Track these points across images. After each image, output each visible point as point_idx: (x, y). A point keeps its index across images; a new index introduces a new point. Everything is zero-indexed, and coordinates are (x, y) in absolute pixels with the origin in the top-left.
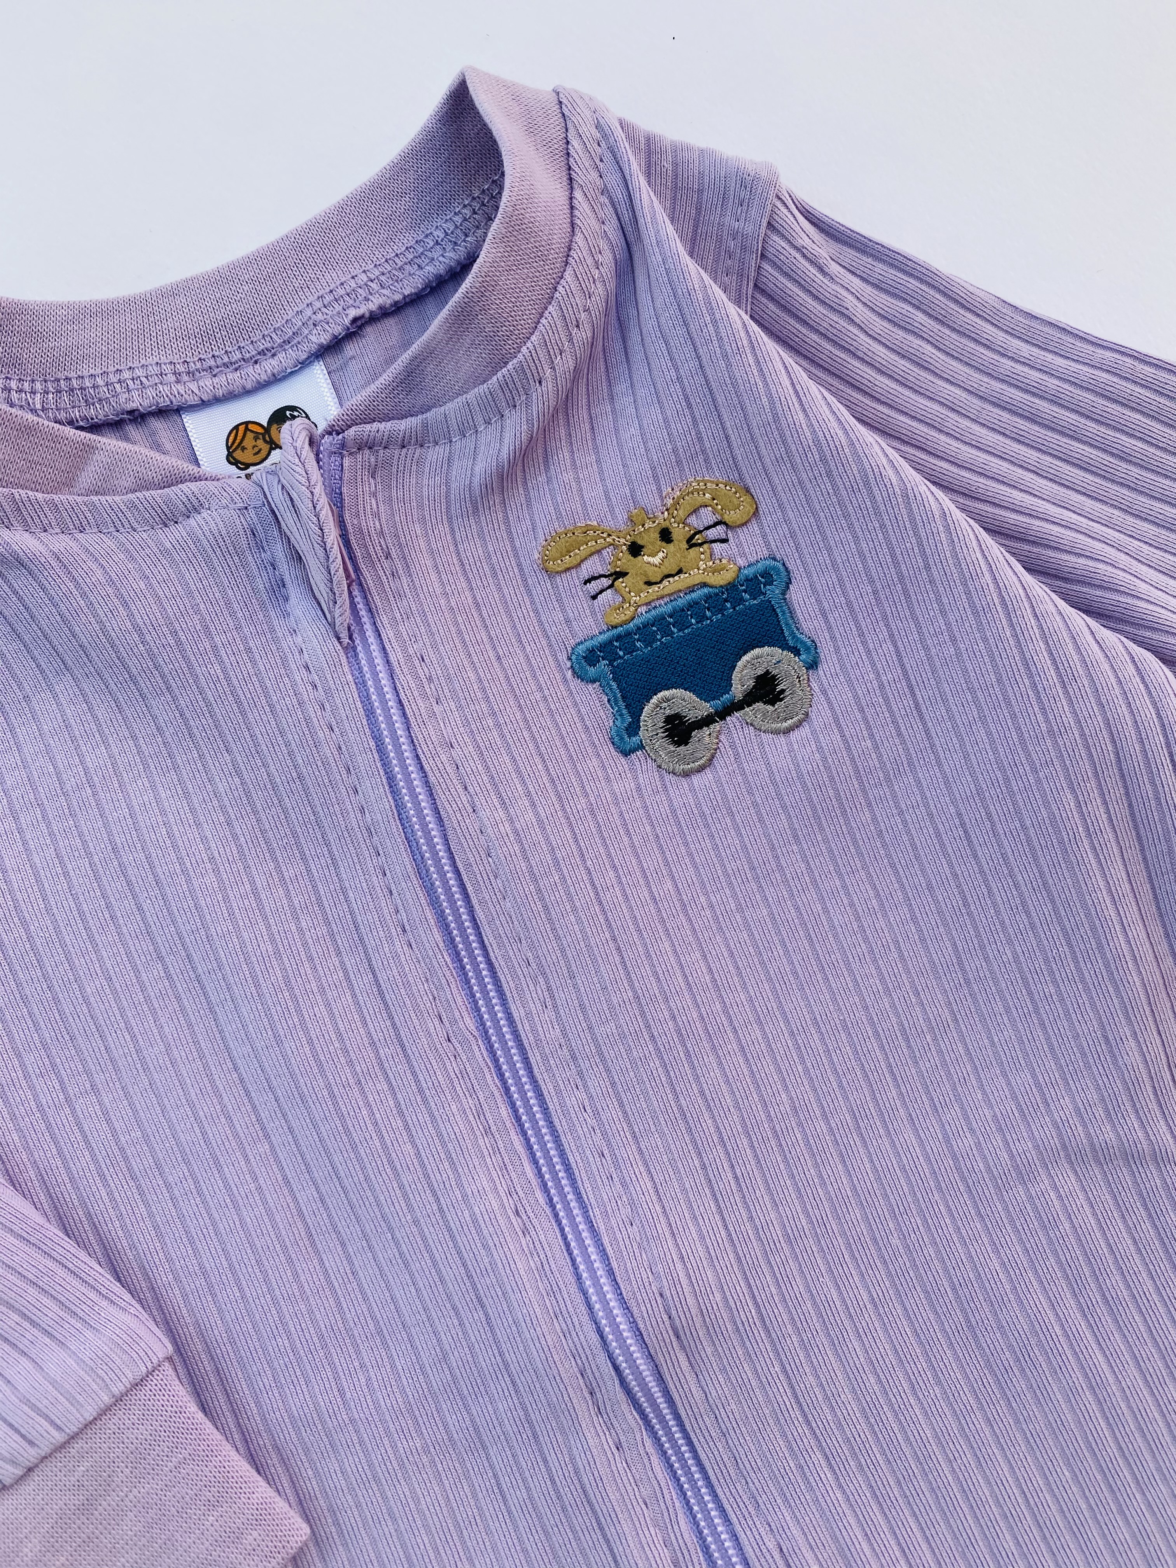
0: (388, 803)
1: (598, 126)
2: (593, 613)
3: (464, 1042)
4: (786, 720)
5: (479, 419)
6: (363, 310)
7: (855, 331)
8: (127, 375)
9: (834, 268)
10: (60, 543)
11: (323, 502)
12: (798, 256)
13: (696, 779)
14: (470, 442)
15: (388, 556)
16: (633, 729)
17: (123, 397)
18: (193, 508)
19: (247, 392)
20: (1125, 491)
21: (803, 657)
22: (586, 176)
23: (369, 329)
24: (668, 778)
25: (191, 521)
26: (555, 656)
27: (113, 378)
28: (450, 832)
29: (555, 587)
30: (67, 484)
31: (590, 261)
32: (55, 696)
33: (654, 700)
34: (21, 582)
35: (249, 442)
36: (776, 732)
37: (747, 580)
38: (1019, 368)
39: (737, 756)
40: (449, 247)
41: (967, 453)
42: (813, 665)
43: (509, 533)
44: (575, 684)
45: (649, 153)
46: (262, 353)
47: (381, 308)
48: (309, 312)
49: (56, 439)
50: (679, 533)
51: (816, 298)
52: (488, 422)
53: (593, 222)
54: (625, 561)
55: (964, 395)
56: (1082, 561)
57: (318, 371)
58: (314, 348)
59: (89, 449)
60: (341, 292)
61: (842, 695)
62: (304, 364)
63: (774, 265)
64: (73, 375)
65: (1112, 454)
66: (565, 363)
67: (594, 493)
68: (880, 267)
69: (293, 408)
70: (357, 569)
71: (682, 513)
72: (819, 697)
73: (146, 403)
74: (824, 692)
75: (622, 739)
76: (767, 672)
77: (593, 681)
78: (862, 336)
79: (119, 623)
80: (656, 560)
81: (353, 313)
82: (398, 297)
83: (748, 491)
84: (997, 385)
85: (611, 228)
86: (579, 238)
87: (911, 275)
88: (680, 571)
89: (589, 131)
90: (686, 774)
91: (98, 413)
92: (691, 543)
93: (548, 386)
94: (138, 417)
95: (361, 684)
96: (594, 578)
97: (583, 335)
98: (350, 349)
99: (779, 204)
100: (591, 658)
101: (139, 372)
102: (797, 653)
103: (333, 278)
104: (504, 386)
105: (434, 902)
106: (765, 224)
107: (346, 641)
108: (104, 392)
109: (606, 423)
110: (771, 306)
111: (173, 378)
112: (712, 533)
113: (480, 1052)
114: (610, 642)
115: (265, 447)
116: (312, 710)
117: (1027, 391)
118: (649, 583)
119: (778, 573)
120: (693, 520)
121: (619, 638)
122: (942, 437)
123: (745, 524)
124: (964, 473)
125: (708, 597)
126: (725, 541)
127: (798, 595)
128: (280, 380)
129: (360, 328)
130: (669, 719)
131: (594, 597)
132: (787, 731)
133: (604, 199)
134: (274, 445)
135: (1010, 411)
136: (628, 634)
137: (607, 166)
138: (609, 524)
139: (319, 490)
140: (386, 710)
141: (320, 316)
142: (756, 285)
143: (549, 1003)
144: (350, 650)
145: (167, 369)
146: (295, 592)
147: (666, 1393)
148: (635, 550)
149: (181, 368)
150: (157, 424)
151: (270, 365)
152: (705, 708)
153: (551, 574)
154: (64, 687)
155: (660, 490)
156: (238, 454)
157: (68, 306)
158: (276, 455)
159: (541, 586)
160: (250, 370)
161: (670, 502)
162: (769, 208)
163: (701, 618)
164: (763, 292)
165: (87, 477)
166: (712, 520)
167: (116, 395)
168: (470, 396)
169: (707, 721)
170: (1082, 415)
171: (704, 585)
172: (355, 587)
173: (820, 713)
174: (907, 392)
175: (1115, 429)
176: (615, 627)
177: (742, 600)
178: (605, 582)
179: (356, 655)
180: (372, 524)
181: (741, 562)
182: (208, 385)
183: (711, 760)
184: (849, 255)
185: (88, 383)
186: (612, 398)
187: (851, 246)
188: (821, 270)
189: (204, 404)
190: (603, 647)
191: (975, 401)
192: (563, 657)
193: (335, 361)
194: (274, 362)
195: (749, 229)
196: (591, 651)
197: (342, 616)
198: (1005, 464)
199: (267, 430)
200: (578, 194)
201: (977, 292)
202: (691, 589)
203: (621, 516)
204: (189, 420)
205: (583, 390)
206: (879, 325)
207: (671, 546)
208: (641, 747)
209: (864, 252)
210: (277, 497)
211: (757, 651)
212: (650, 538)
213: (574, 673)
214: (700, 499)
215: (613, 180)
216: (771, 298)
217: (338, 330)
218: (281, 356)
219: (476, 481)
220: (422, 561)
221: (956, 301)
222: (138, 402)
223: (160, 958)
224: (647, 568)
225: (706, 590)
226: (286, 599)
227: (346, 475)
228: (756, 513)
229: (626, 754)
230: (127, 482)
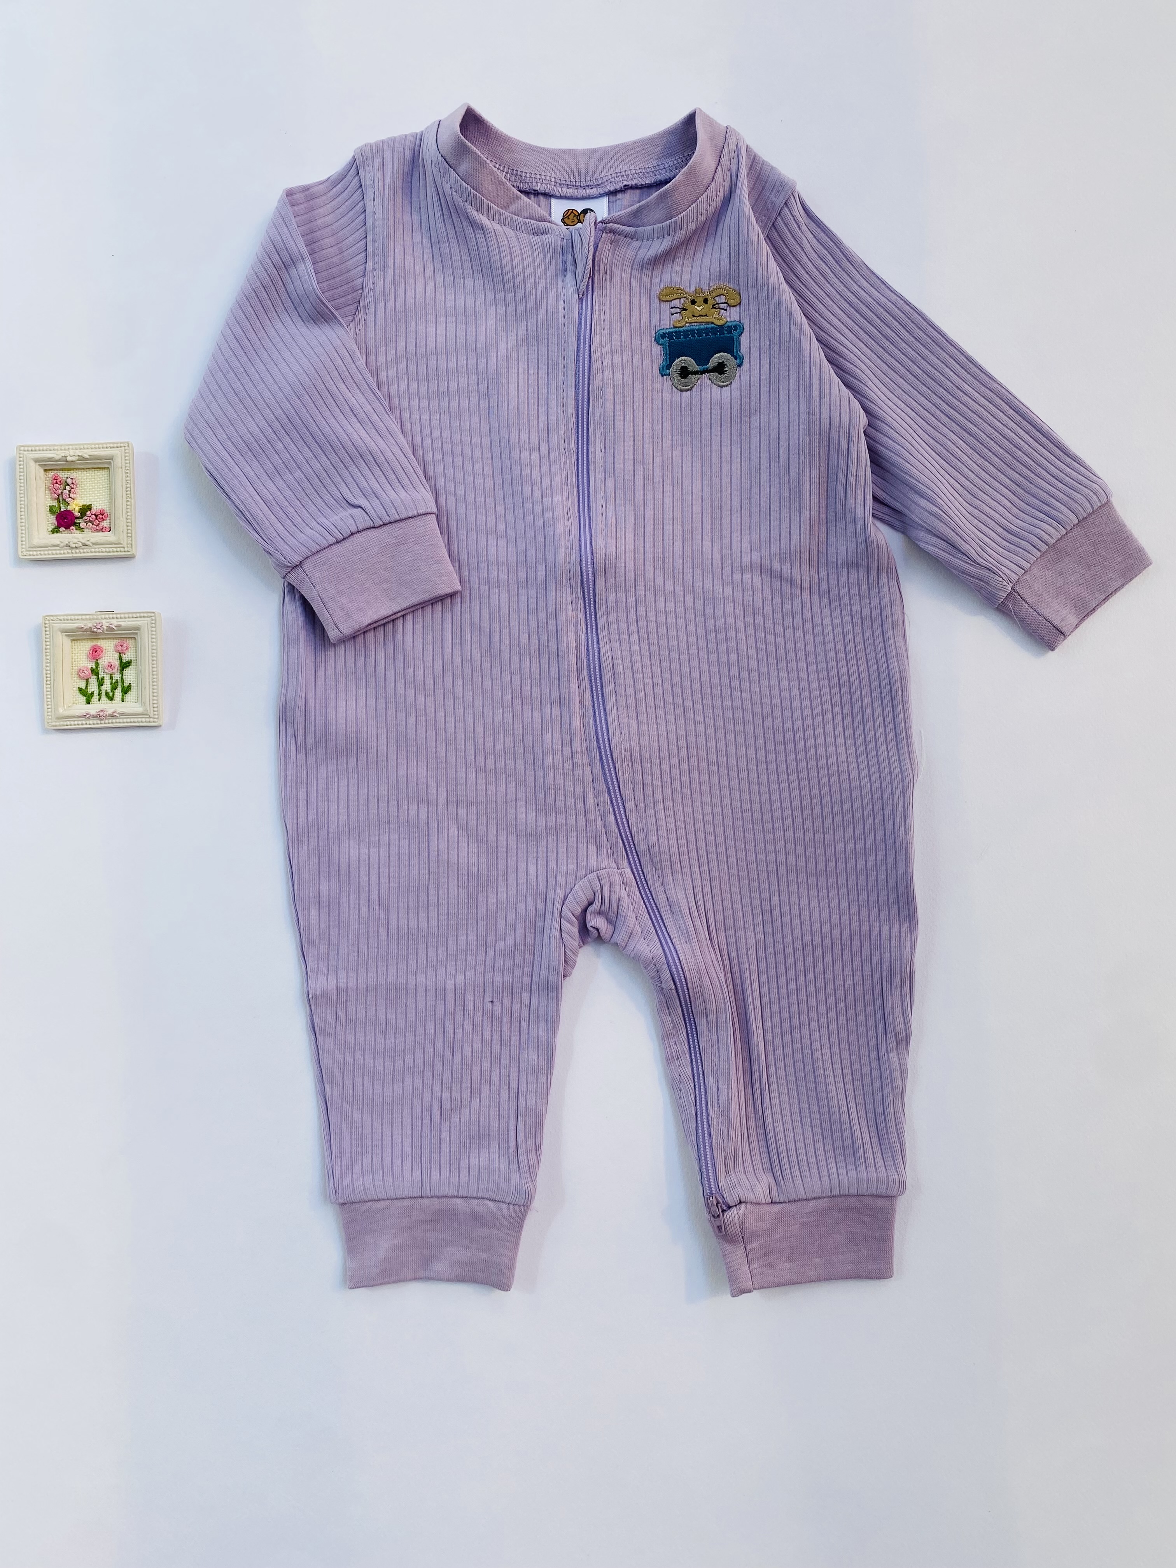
0: (573, 357)
1: (737, 145)
2: (670, 320)
3: (569, 451)
4: (723, 382)
5: (655, 236)
6: (629, 183)
7: (803, 254)
8: (538, 176)
9: (804, 228)
10: (497, 227)
11: (592, 244)
12: (792, 218)
13: (684, 393)
14: (650, 242)
15: (606, 273)
16: (669, 367)
17: (534, 184)
18: (545, 232)
19: (577, 199)
20: (881, 349)
21: (738, 361)
22: (725, 162)
23: (629, 191)
24: (674, 389)
25: (543, 236)
26: (651, 333)
27: (533, 176)
28: (591, 377)
29: (660, 306)
30: (506, 208)
31: (714, 193)
32: (474, 281)
33: (680, 359)
34: (479, 234)
35: (571, 217)
36: (719, 386)
37: (728, 327)
38: (860, 290)
39: (701, 389)
40: (668, 171)
41: (827, 314)
42: (740, 365)
43: (651, 281)
44: (654, 343)
45: (753, 161)
46: (588, 186)
47: (636, 184)
48: (610, 177)
49: (508, 190)
50: (711, 301)
51: (793, 236)
52: (658, 238)
53: (721, 180)
54: (688, 305)
55: (835, 292)
56: (852, 366)
57: (605, 200)
58: (607, 191)
59: (518, 198)
60: (624, 173)
61: (745, 379)
62: (601, 196)
63: (782, 219)
64: (519, 170)
65: (882, 334)
66: (693, 226)
67: (686, 277)
68: (822, 234)
69: (592, 210)
70: (593, 273)
71: (714, 295)
72: (737, 378)
73: (541, 189)
74: (740, 376)
75: (663, 369)
76: (723, 362)
77: (661, 345)
78: (805, 257)
79: (507, 262)
80: (699, 309)
81: (625, 183)
82: (643, 183)
83: (740, 295)
84: (849, 294)
85: (727, 184)
86: (713, 184)
87: (832, 241)
88: (706, 315)
89: (733, 146)
90: (681, 391)
91: (524, 187)
92: (713, 307)
93: (683, 232)
94: (536, 193)
95: (580, 314)
96: (675, 307)
97: (702, 218)
98: (619, 196)
99: (792, 197)
100: (663, 336)
101: (543, 177)
102: (736, 359)
103: (622, 167)
104: (668, 226)
105: (577, 400)
106: (784, 202)
107: (581, 296)
108: (528, 180)
109: (699, 254)
110: (776, 234)
111: (553, 183)
112: (722, 306)
113: (573, 458)
114: (672, 332)
115: (577, 221)
116: (561, 316)
117: (859, 299)
118: (694, 316)
119: (740, 327)
120: (717, 298)
121: (676, 332)
122: (820, 304)
123: (735, 306)
124: (823, 320)
125: (712, 328)
126: (726, 310)
127: (744, 338)
128: (592, 198)
129: (626, 189)
130: (682, 368)
131: (672, 314)
132: (722, 387)
133: (728, 173)
134: (579, 221)
135: (850, 304)
136: (680, 332)
137: (734, 162)
138: (687, 290)
139: (592, 239)
140: (586, 325)
141: (613, 180)
142: (773, 224)
143: (603, 450)
144: (581, 300)
145: (553, 180)
146: (569, 275)
147: (594, 591)
148: (693, 302)
149: (558, 181)
150: (542, 198)
151: (589, 192)
152: (697, 368)
153: (660, 300)
154: (479, 278)
155: (709, 283)
156: (566, 220)
157: (525, 144)
158: (579, 225)
159: (655, 303)
160: (581, 191)
161: (711, 289)
162: (787, 197)
163: (707, 335)
164: (775, 228)
165: (513, 208)
166: (724, 301)
167: (532, 183)
168: (655, 226)
169: (696, 373)
170: (876, 315)
171: (712, 323)
172: (590, 280)
173: (736, 382)
174: (814, 284)
175: (887, 325)
176: (676, 327)
177: (724, 334)
178: (678, 310)
179: (582, 303)
180: (604, 260)
181: (728, 320)
182: (565, 191)
183: (692, 388)
184: (813, 226)
185: (524, 174)
186: (705, 246)
187: (814, 223)
188: (799, 227)
189: (561, 197)
190: (668, 333)
191: (839, 296)
192: (653, 332)
193: (613, 198)
194: (591, 191)
195: (778, 202)
196: (664, 334)
197: (583, 288)
198: (839, 323)
199: (579, 215)
200: (719, 168)
201: (856, 257)
202: (708, 323)
203: (693, 289)
204: (553, 201)
205: (696, 238)
206: (813, 255)
207: (706, 305)
208: (669, 375)
209: (819, 227)
210: (576, 239)
211: (722, 354)
212: (700, 300)
213: (655, 340)
214: (721, 291)
215: (734, 167)
216: (777, 231)
217: (618, 187)
218: (594, 190)
219: (646, 259)
220: (616, 279)
221: (846, 257)
222: (539, 187)
223: (478, 384)
224: (695, 310)
225: (713, 325)
226: (565, 276)
227: (602, 240)
228: (740, 304)
229: (663, 376)
230: (526, 215)
